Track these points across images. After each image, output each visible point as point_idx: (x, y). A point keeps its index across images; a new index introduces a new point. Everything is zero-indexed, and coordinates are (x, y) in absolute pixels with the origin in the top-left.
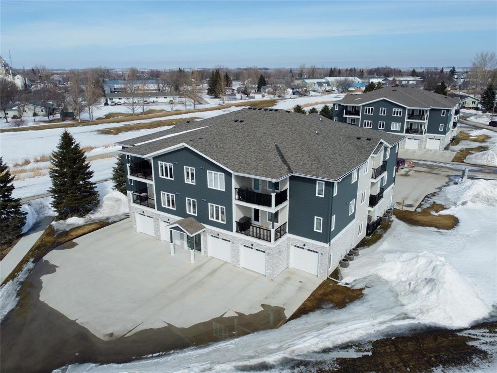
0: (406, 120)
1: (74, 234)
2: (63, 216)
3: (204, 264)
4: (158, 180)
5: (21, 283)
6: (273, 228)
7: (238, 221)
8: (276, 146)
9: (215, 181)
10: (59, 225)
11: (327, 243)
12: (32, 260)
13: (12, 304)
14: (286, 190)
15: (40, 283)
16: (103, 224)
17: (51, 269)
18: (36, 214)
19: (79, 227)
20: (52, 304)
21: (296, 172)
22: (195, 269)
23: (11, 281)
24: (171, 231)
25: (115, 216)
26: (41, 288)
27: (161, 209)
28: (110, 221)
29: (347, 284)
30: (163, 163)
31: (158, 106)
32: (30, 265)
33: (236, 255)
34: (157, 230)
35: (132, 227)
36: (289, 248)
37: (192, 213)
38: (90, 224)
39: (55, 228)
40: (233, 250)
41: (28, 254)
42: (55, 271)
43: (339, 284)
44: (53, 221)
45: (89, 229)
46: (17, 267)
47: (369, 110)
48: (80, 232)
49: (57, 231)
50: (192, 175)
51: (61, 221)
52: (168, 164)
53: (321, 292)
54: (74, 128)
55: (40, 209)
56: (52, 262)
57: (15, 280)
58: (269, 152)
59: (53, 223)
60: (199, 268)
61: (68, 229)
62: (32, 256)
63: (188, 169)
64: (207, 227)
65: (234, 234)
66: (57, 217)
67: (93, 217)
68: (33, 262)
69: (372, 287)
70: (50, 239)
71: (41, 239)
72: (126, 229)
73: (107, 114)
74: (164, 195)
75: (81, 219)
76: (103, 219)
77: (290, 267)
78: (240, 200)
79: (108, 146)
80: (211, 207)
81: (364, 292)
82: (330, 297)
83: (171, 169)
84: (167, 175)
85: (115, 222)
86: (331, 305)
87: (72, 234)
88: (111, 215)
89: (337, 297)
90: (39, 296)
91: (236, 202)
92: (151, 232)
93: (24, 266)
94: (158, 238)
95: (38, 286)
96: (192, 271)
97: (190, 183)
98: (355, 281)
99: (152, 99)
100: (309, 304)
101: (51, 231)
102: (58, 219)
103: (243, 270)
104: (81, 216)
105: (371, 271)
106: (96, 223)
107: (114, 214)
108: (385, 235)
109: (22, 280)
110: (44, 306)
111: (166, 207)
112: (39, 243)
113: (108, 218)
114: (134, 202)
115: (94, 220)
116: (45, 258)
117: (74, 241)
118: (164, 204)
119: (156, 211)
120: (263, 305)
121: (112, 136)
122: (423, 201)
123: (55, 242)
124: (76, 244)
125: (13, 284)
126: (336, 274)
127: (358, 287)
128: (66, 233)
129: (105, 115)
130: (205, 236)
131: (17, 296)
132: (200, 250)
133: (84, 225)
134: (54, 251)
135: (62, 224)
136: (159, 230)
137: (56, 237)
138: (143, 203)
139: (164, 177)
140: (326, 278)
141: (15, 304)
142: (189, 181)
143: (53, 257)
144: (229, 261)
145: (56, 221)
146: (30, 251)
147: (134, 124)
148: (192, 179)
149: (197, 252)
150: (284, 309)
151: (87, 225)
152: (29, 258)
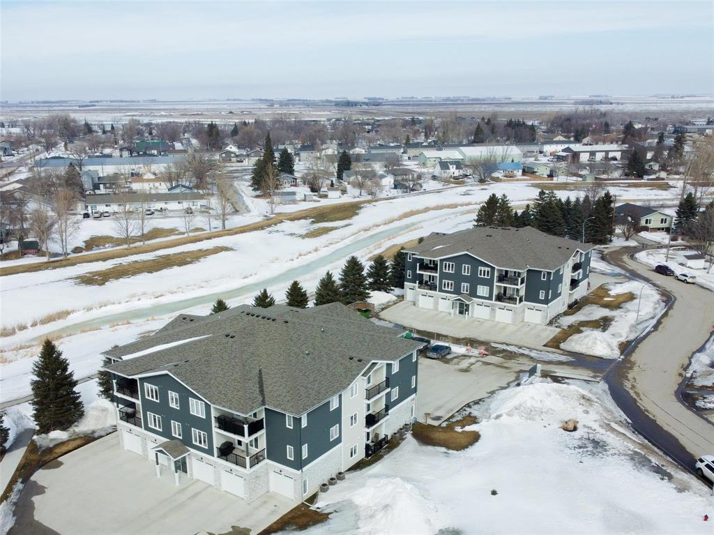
0: (495, 284)
1: (58, 451)
2: (45, 429)
3: (188, 487)
4: (144, 401)
5: (15, 504)
6: (248, 456)
7: (219, 447)
8: (260, 371)
9: (197, 408)
10: (42, 440)
11: (298, 470)
12: (20, 480)
13: (10, 522)
14: (262, 419)
15: (32, 503)
16: (89, 439)
17: (40, 490)
18: (14, 426)
19: (63, 443)
20: (47, 523)
21: (268, 405)
22: (177, 493)
23: (5, 501)
24: (156, 454)
25: (101, 430)
26: (34, 508)
27: (147, 428)
28: (96, 435)
29: (318, 508)
30: (149, 385)
31: (168, 220)
32: (19, 486)
33: (218, 478)
34: (145, 449)
35: (118, 444)
36: (268, 473)
37: (177, 436)
38: (75, 439)
39: (38, 444)
40: (215, 474)
41: (15, 474)
42: (44, 492)
43: (311, 508)
44: (34, 434)
45: (74, 446)
46: (7, 488)
47: (449, 266)
48: (64, 449)
49: (40, 448)
50: (176, 399)
51: (43, 435)
52: (154, 387)
53: (290, 516)
54: (41, 272)
55: (19, 419)
56: (41, 483)
57: (9, 500)
58: (249, 380)
59: (35, 437)
60: (182, 491)
61: (51, 446)
62: (20, 476)
63: (173, 395)
64: (192, 450)
65: (215, 459)
66: (38, 431)
67: (77, 430)
68: (22, 483)
69: (341, 511)
70: (33, 457)
71: (25, 457)
72: (113, 446)
73: (87, 238)
74: (150, 415)
75: (64, 432)
76: (89, 432)
77: (271, 491)
78: (220, 428)
79: (91, 309)
80: (195, 432)
81: (330, 516)
82: (297, 520)
83: (156, 392)
84: (152, 397)
85: (101, 437)
86: (294, 527)
87: (56, 451)
88: (97, 428)
89: (302, 521)
90: (33, 516)
91: (215, 430)
92: (139, 451)
93: (14, 486)
94: (146, 458)
95: (31, 507)
96: (175, 495)
97: (175, 407)
98: (327, 505)
99: (159, 205)
100: (275, 527)
101: (34, 448)
102: (39, 433)
103: (224, 493)
104: (64, 429)
105: (346, 496)
106: (80, 438)
107: (100, 427)
108: (385, 456)
109: (15, 500)
110: (39, 525)
111: (153, 427)
112: (24, 461)
113: (93, 432)
114: (121, 419)
115: (79, 434)
116: (33, 478)
117: (60, 459)
118: (151, 424)
119: (142, 430)
120: (233, 527)
121: (96, 287)
122: (458, 412)
123: (39, 461)
124: (61, 464)
125: (7, 504)
126: (312, 499)
127: (326, 512)
128: (49, 450)
129: (84, 242)
130: (190, 458)
131: (14, 516)
132: (186, 472)
133: (68, 441)
134: (40, 471)
135: (44, 439)
136: (146, 450)
137: (39, 456)
138: (130, 420)
139: (150, 398)
140: (299, 503)
141: (13, 522)
142: (173, 405)
143: (40, 476)
144: (213, 484)
145: (38, 435)
146: (17, 470)
147: (129, 264)
148: (177, 403)
149: (183, 474)
150: (251, 530)
151: (71, 440)
152: (16, 479)
